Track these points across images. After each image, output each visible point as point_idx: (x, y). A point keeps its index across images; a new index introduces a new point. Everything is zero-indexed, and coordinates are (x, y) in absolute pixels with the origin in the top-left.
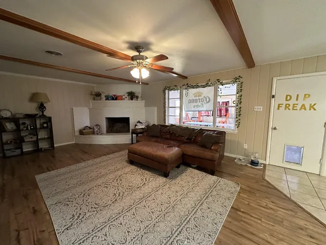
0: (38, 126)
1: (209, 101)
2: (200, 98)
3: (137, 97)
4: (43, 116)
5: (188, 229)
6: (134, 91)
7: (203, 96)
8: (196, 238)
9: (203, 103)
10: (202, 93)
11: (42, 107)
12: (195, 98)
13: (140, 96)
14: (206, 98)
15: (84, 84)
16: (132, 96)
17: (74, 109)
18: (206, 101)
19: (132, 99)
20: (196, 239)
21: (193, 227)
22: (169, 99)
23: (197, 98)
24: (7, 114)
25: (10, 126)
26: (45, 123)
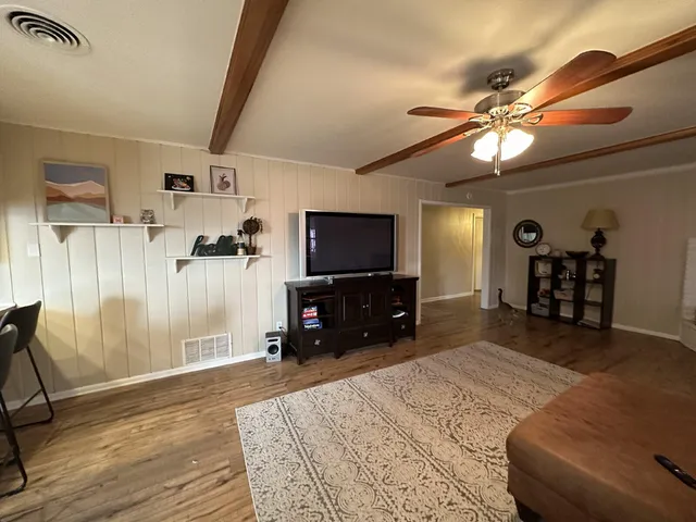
0: (589, 276)
4: (598, 258)
5: (307, 488)
8: (284, 493)
11: (599, 240)
17: (692, 241)
20: (285, 491)
21: (305, 498)
24: (543, 250)
25: (543, 269)
26: (597, 271)
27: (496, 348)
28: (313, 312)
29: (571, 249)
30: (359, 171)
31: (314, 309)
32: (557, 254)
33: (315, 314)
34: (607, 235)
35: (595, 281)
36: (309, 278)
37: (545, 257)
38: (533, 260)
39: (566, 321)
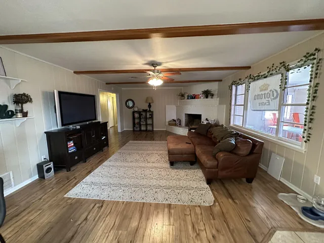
0: (148, 116)
1: (276, 97)
2: (266, 92)
3: (212, 95)
4: (150, 111)
6: (209, 89)
7: (269, 90)
9: (270, 99)
10: (269, 85)
11: (150, 106)
12: (260, 93)
13: (216, 93)
14: (273, 92)
15: (176, 88)
16: (207, 94)
17: (167, 106)
18: (273, 96)
19: (207, 97)
22: (236, 95)
23: (263, 93)
24: (136, 109)
25: (137, 115)
26: (150, 115)
27: (135, 142)
28: (71, 144)
29: (143, 109)
30: (75, 72)
31: (72, 142)
32: (140, 110)
33: (73, 144)
34: (151, 104)
35: (150, 118)
36: (63, 127)
37: (136, 111)
38: (134, 112)
39: (143, 131)
